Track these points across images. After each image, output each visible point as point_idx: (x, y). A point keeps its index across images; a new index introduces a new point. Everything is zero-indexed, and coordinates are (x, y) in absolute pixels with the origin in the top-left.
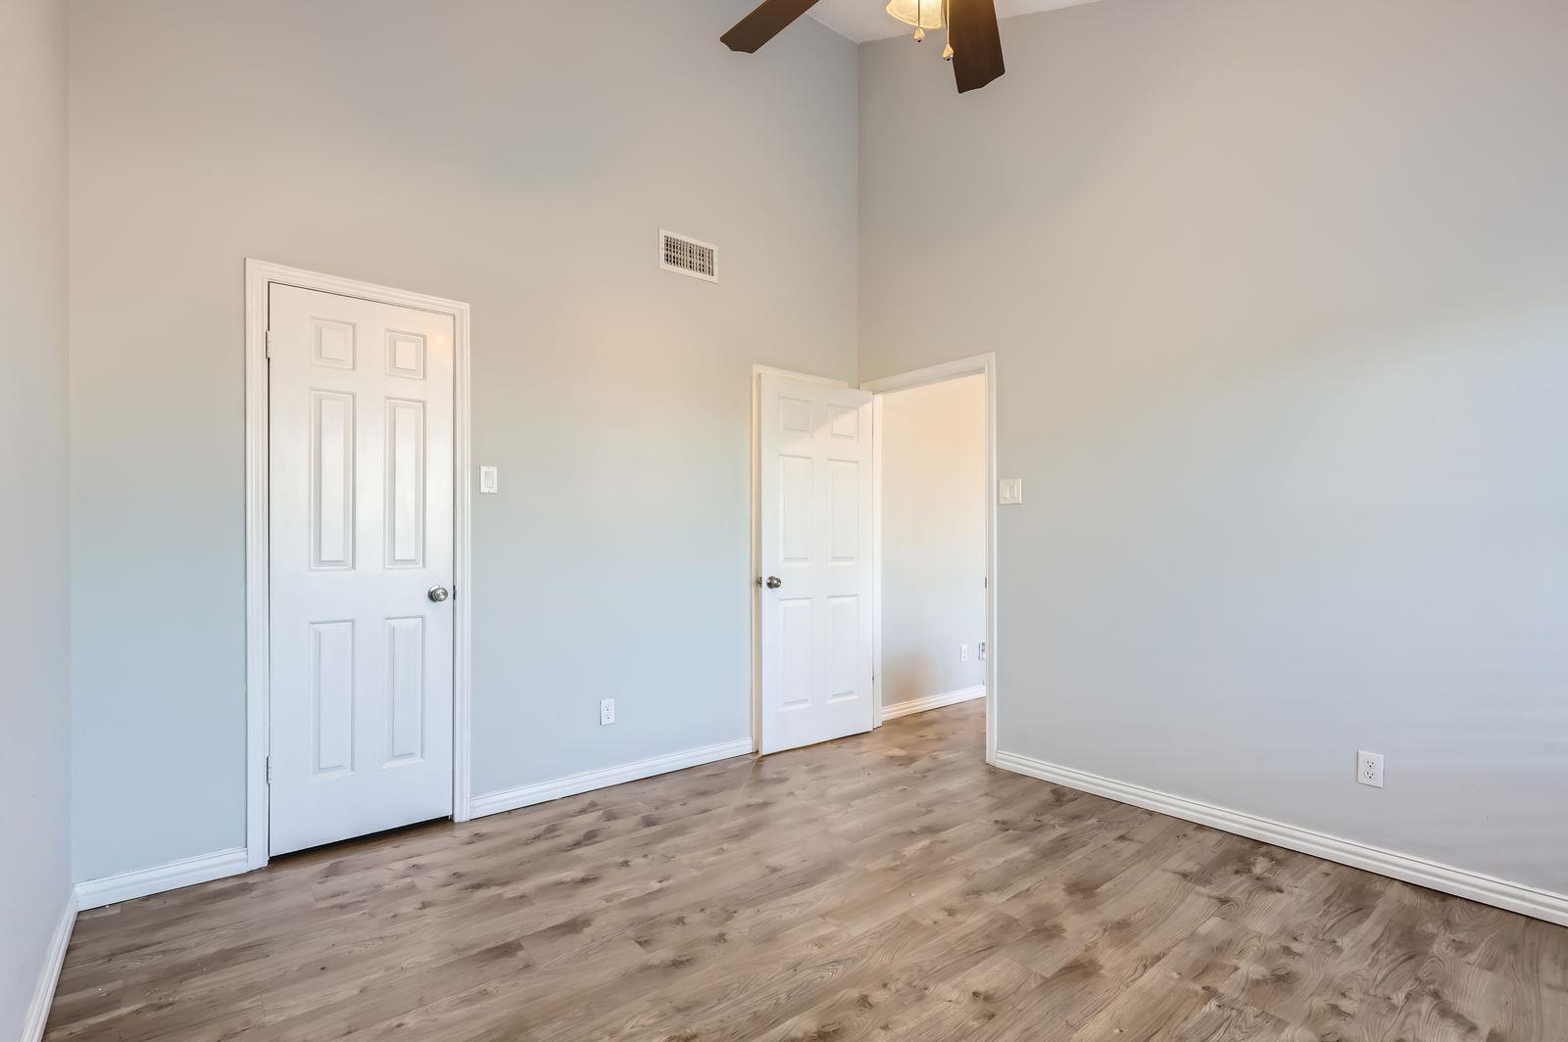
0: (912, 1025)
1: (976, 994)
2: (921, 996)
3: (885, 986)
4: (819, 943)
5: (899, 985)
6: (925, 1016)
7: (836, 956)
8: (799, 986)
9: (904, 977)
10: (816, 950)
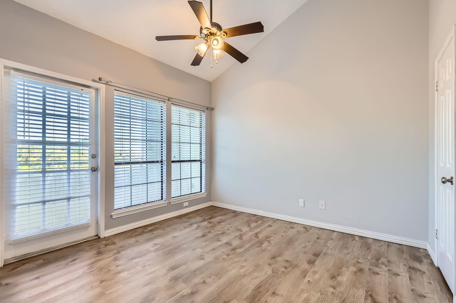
0: (218, 253)
1: (203, 259)
2: (216, 258)
3: (224, 259)
4: (243, 267)
5: (220, 259)
6: (215, 254)
7: (237, 264)
8: (243, 256)
9: (219, 261)
10: (243, 264)
